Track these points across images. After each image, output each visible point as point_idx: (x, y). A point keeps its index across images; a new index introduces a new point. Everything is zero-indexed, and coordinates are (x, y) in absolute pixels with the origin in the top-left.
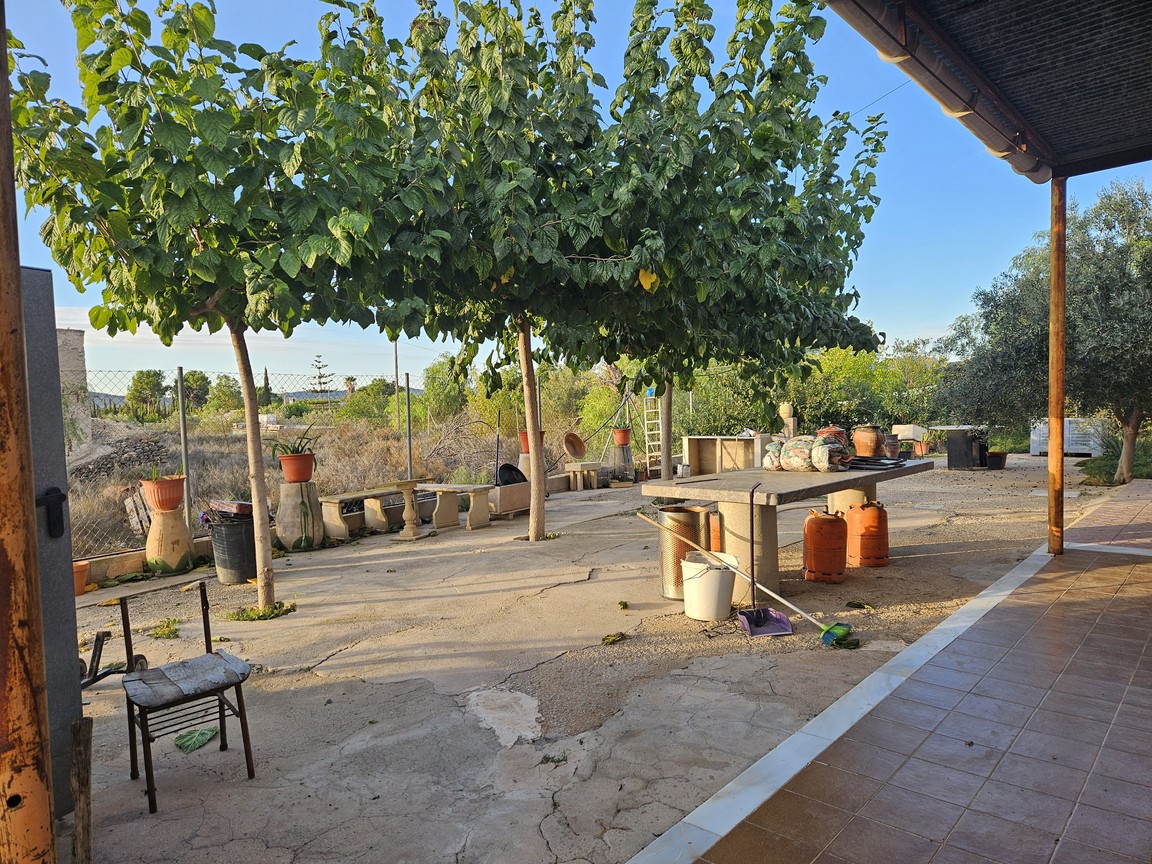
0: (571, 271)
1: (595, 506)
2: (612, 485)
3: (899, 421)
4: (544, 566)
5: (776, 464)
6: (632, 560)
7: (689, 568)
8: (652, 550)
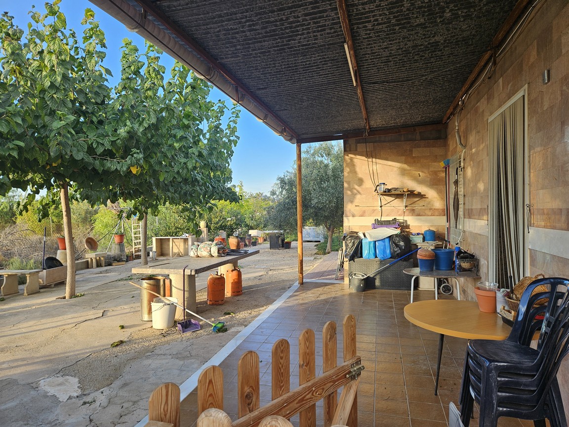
0: (94, 164)
1: (104, 276)
2: (114, 264)
3: (252, 228)
4: (76, 312)
5: (196, 254)
6: (126, 304)
7: (155, 306)
8: (136, 297)
